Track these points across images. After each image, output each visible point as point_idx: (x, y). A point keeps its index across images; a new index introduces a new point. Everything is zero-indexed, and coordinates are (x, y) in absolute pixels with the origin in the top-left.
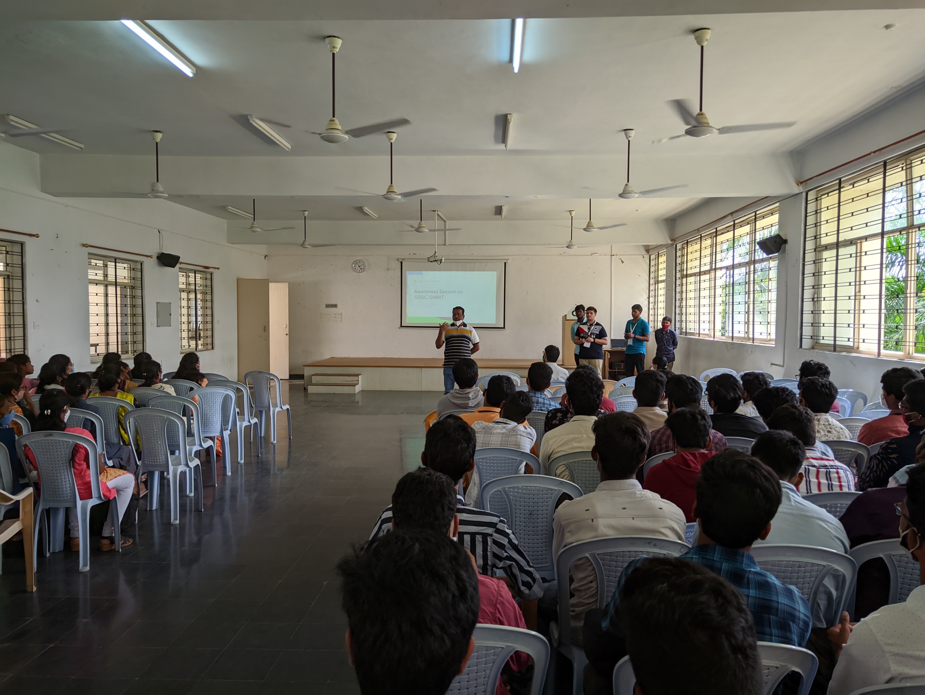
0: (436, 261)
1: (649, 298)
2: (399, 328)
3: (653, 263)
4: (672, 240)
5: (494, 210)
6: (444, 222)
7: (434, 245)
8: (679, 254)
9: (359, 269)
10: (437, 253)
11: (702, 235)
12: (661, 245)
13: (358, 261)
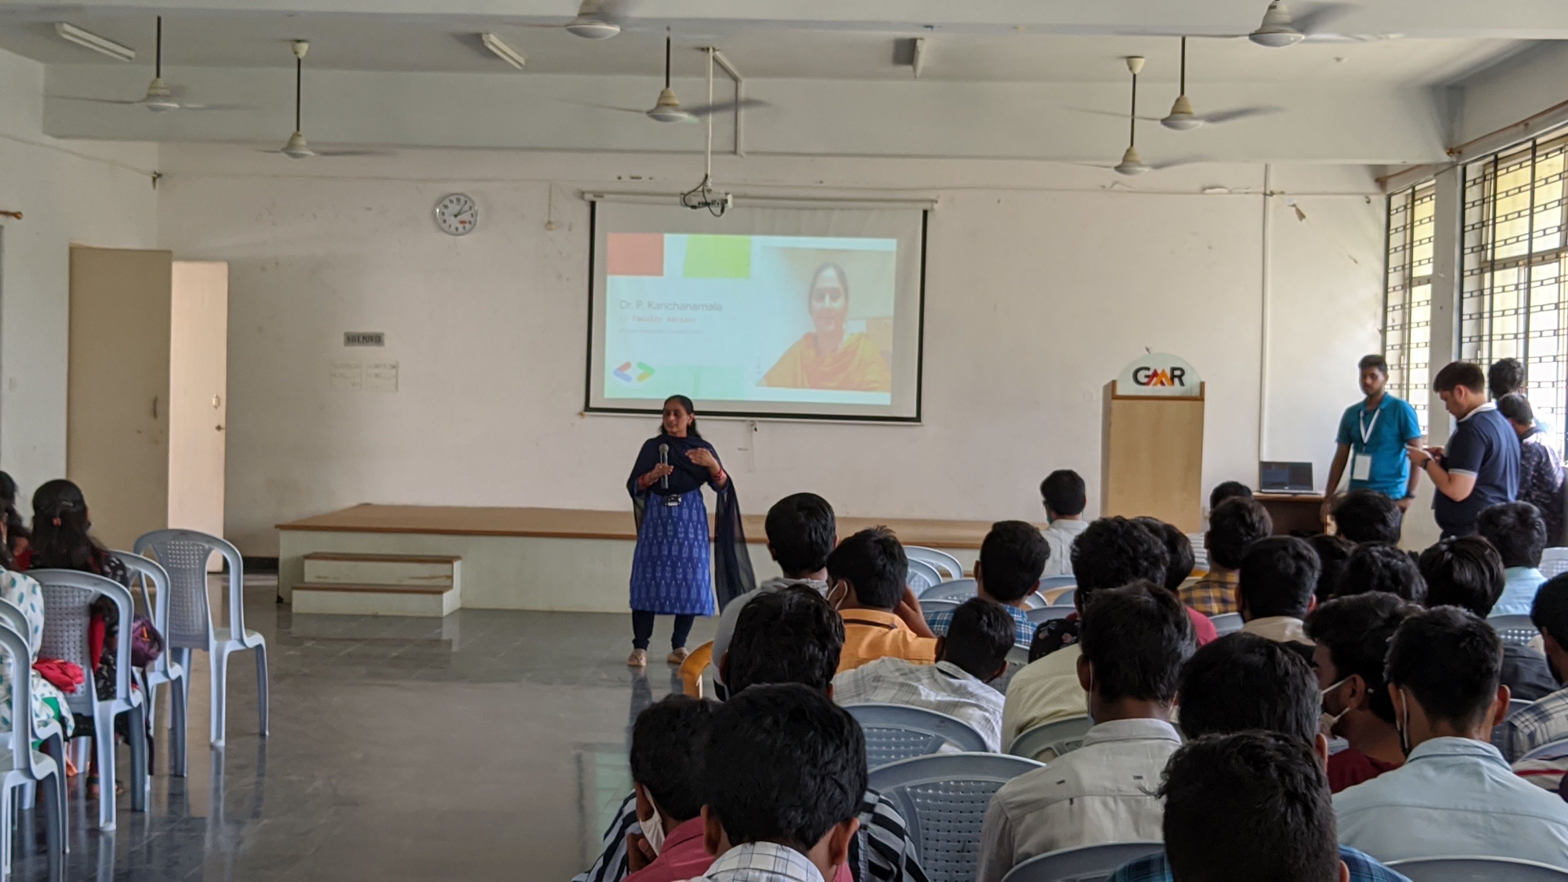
0: (707, 204)
1: (1384, 331)
2: (581, 414)
3: (1397, 221)
4: (1450, 152)
5: (890, 52)
6: (733, 83)
7: (703, 153)
8: (1473, 194)
9: (454, 222)
10: (710, 180)
11: (1539, 141)
12: (1419, 166)
13: (454, 198)
